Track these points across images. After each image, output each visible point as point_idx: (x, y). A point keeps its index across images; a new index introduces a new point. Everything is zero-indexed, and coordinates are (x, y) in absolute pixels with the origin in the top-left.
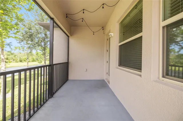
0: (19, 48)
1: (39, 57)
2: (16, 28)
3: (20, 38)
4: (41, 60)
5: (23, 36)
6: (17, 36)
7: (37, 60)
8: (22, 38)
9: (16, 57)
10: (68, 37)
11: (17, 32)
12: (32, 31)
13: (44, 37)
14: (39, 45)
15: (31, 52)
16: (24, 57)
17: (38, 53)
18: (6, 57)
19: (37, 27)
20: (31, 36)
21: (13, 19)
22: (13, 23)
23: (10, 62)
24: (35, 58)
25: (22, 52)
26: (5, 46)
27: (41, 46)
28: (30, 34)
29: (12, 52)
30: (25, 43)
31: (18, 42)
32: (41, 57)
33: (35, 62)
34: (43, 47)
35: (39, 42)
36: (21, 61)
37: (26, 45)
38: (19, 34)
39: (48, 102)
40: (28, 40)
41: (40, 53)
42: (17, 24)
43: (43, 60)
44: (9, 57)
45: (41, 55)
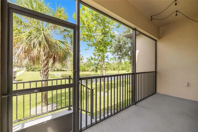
0: (113, 58)
1: (127, 66)
2: (110, 44)
3: (113, 51)
4: (129, 69)
5: (115, 49)
6: (111, 50)
7: (125, 69)
8: (114, 50)
9: (111, 66)
10: (156, 41)
11: (111, 47)
12: (121, 44)
13: (131, 46)
14: (126, 55)
15: (120, 62)
16: (116, 66)
17: (126, 62)
18: (105, 66)
19: (124, 38)
20: (120, 47)
21: (109, 38)
22: (109, 40)
23: (108, 70)
24: (123, 66)
25: (114, 62)
26: (105, 58)
27: (128, 55)
28: (120, 46)
29: (109, 62)
30: (116, 55)
31: (112, 54)
32: (128, 66)
33: (124, 71)
34: (130, 56)
35: (126, 52)
36: (114, 70)
37: (117, 56)
38: (113, 48)
39: (131, 107)
40: (118, 52)
41: (128, 61)
42: (111, 41)
43: (130, 69)
44: (107, 66)
45: (129, 64)
